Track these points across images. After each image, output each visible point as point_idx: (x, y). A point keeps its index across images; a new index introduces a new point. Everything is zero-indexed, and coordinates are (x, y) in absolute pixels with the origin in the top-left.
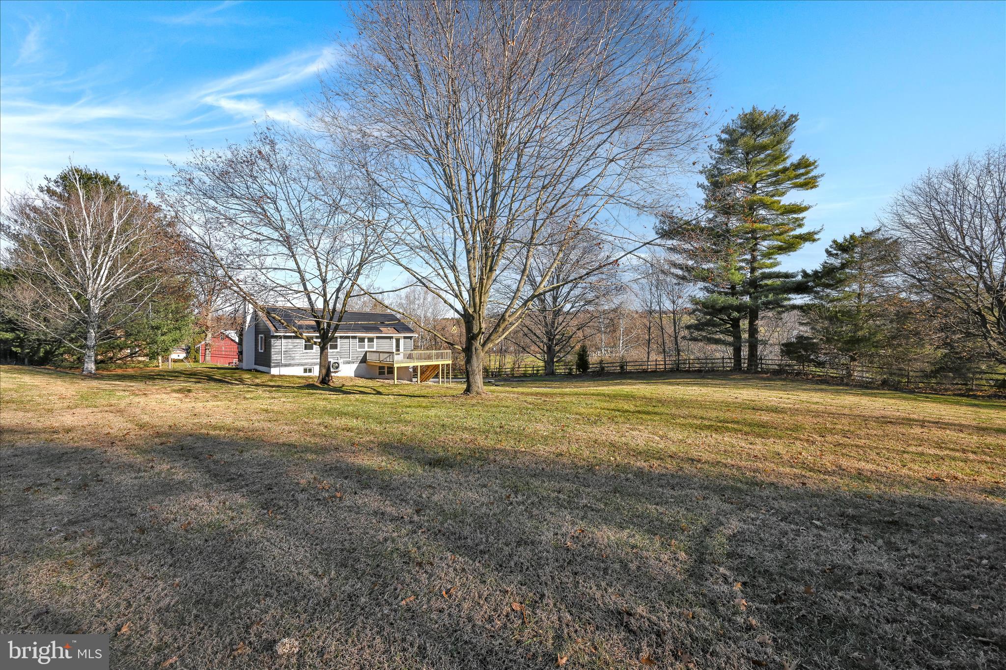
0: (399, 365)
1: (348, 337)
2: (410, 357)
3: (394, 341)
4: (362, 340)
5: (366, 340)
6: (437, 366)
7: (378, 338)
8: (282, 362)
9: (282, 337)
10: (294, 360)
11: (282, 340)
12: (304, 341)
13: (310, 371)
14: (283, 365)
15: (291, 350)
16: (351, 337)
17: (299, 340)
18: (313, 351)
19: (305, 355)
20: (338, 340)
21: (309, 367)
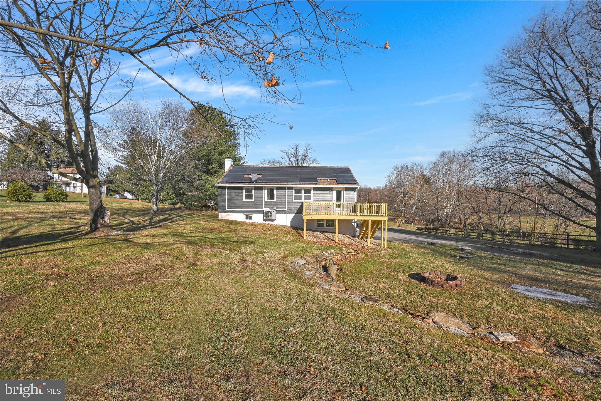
0: (309, 218)
1: (284, 188)
2: (353, 210)
3: (334, 193)
4: (298, 191)
5: (303, 192)
6: (365, 222)
7: (315, 189)
8: (227, 209)
9: (227, 188)
10: (237, 208)
11: (227, 190)
12: (244, 191)
13: (251, 218)
14: (227, 212)
15: (234, 199)
16: (286, 188)
17: (240, 191)
18: (253, 200)
19: (246, 203)
20: (275, 191)
21: (249, 214)
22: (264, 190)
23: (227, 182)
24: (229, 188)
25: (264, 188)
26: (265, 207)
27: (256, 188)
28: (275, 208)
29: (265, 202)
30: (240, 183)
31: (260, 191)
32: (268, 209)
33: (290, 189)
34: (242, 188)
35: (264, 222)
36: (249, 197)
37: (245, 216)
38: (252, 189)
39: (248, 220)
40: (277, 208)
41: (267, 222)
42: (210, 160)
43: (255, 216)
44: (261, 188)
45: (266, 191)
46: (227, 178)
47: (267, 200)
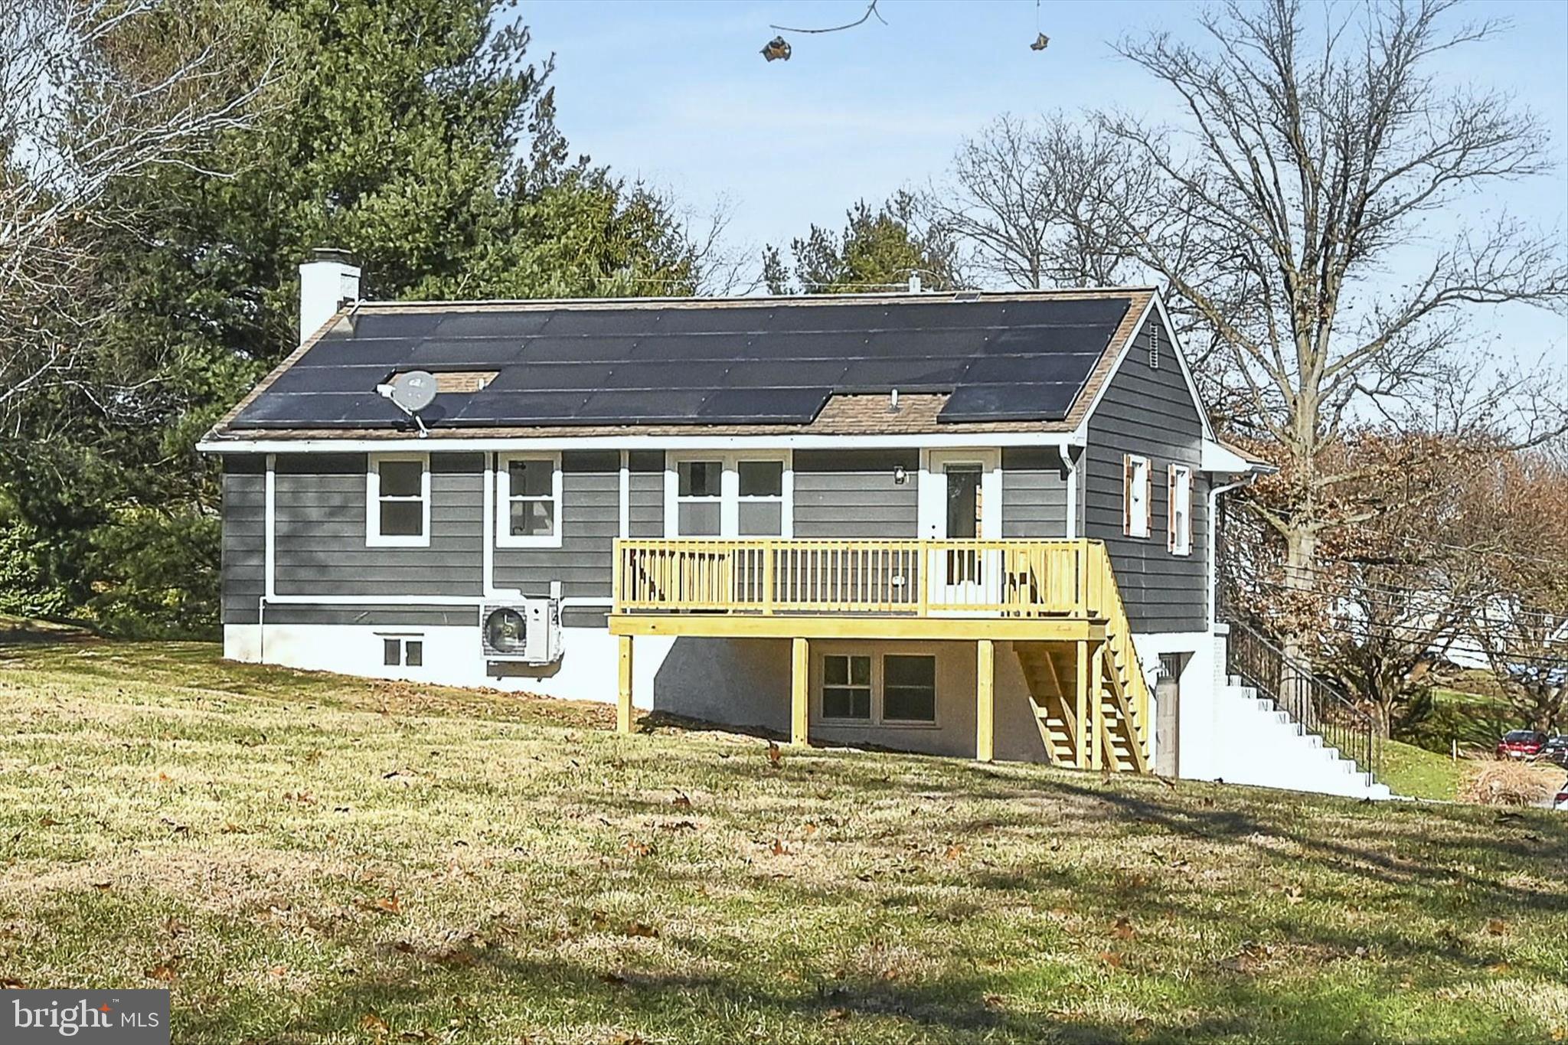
1: (607, 461)
3: (932, 488)
4: (699, 477)
5: (730, 480)
7: (807, 461)
8: (271, 597)
9: (270, 462)
10: (335, 589)
11: (270, 476)
12: (373, 480)
13: (415, 654)
14: (276, 615)
15: (318, 532)
16: (625, 459)
17: (347, 481)
18: (423, 541)
19: (382, 561)
20: (557, 477)
21: (404, 632)
22: (488, 474)
23: (270, 427)
24: (287, 464)
25: (489, 462)
26: (497, 585)
27: (442, 463)
28: (556, 588)
29: (497, 551)
30: (346, 429)
31: (461, 481)
32: (510, 598)
33: (649, 462)
34: (357, 464)
35: (492, 682)
36: (402, 519)
37: (381, 640)
38: (418, 468)
39: (401, 672)
40: (568, 589)
41: (509, 684)
42: (274, 245)
43: (435, 638)
44: (473, 463)
45: (504, 478)
46: (276, 400)
47: (506, 540)
